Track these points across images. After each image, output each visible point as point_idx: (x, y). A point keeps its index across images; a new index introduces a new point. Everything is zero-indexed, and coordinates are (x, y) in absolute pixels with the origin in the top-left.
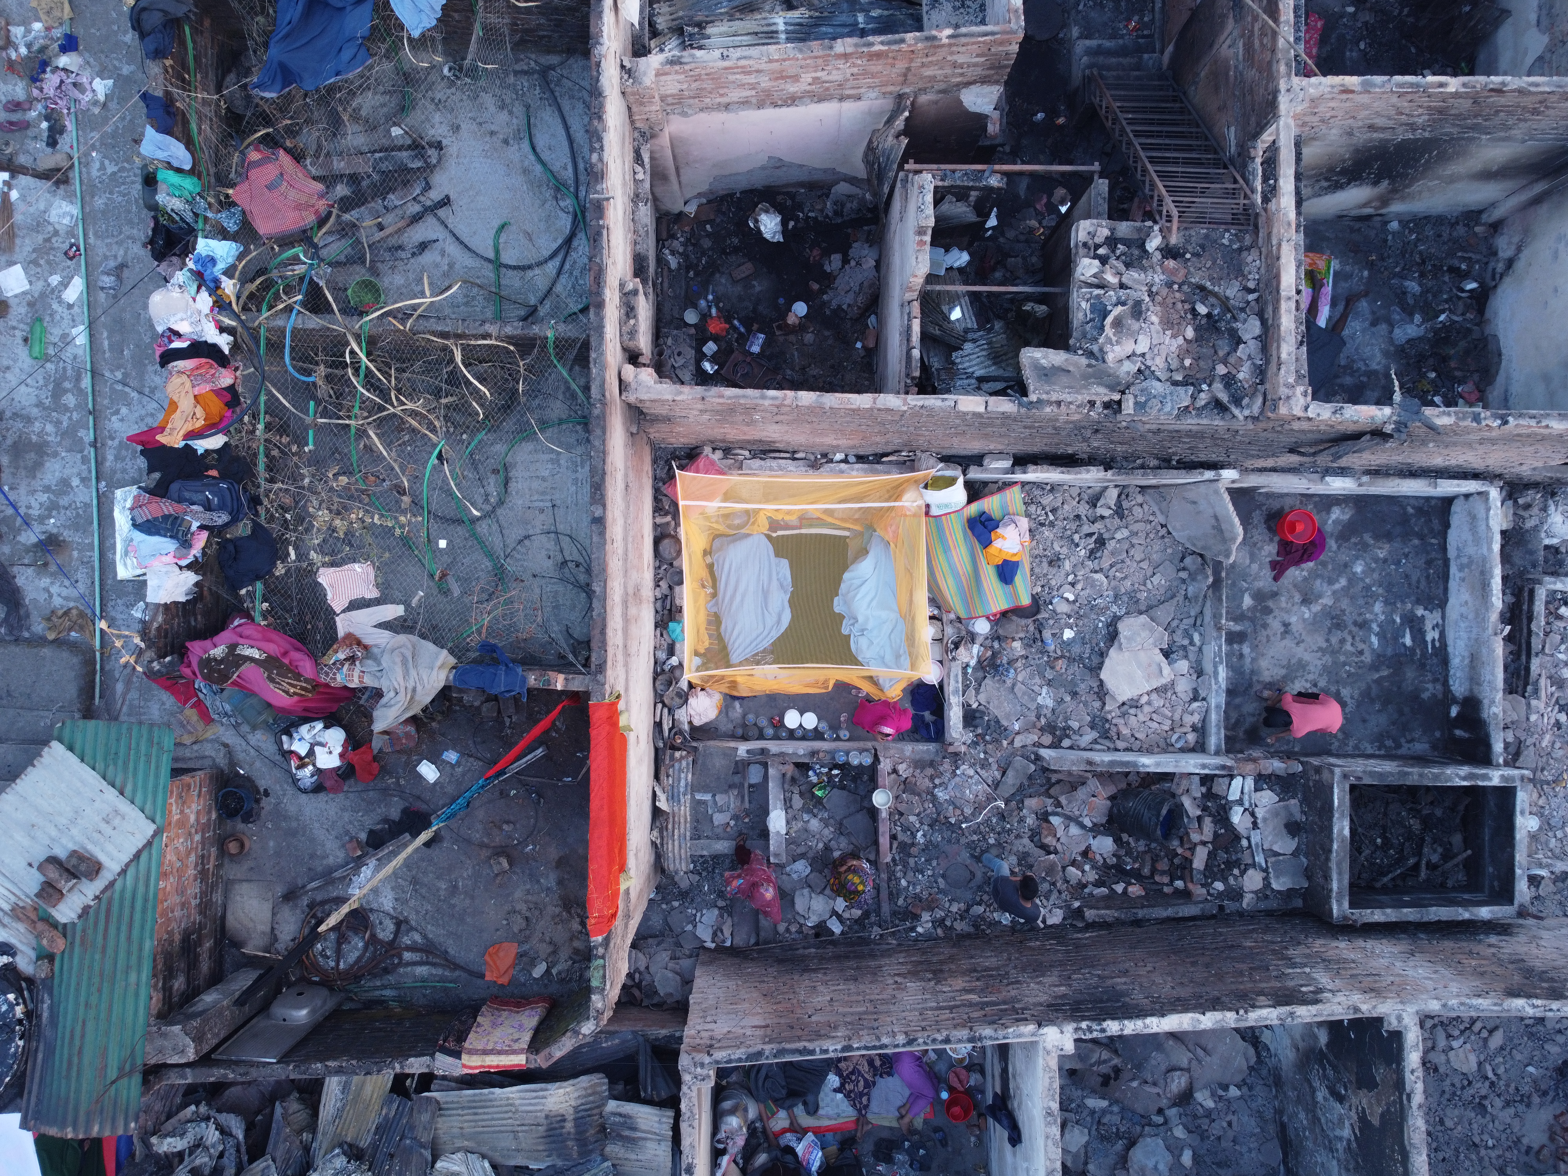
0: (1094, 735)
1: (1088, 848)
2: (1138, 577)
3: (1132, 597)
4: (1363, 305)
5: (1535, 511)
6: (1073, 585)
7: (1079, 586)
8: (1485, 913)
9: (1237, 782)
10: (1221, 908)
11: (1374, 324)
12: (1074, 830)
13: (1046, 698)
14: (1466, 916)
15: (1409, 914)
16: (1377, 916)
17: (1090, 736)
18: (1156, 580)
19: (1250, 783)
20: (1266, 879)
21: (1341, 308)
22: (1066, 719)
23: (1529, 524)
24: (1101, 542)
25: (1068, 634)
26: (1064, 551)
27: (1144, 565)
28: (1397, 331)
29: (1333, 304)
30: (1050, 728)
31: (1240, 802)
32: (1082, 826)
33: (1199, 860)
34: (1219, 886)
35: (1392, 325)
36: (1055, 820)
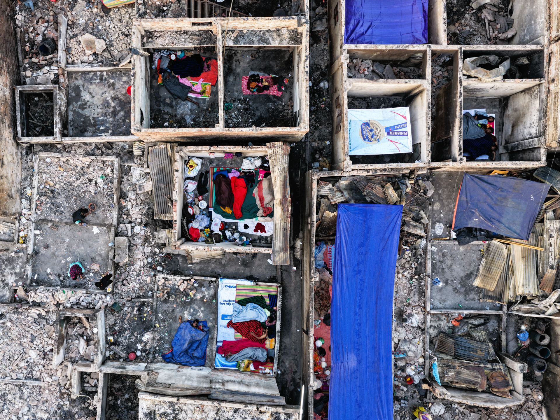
0: (72, 35)
1: (39, 34)
2: (117, 47)
3: (112, 46)
4: (195, 107)
5: (139, 162)
6: (114, 27)
7: (114, 29)
8: (19, 129)
9: (57, 68)
10: (21, 66)
11: (190, 110)
12: (43, 29)
13: (81, 21)
14: (18, 123)
15: (18, 107)
16: (17, 98)
17: (71, 34)
18: (116, 52)
19: (56, 72)
20: (29, 77)
21: (195, 101)
22: (76, 28)
23: (135, 160)
24: (127, 36)
25: (100, 27)
26: (124, 24)
27: (121, 49)
28: (189, 116)
29: (196, 98)
30: (74, 23)
31: (51, 69)
32: (44, 31)
33: (35, 60)
34: (27, 66)
35: (190, 115)
36: (46, 24)
